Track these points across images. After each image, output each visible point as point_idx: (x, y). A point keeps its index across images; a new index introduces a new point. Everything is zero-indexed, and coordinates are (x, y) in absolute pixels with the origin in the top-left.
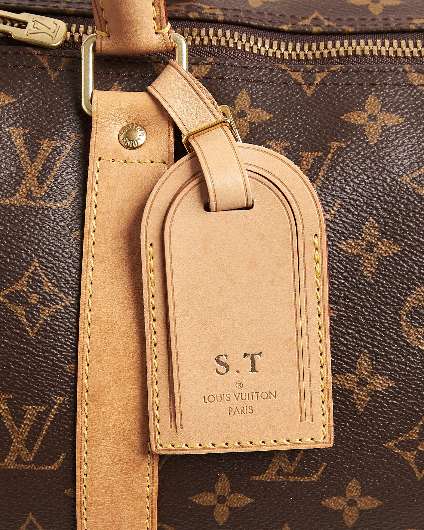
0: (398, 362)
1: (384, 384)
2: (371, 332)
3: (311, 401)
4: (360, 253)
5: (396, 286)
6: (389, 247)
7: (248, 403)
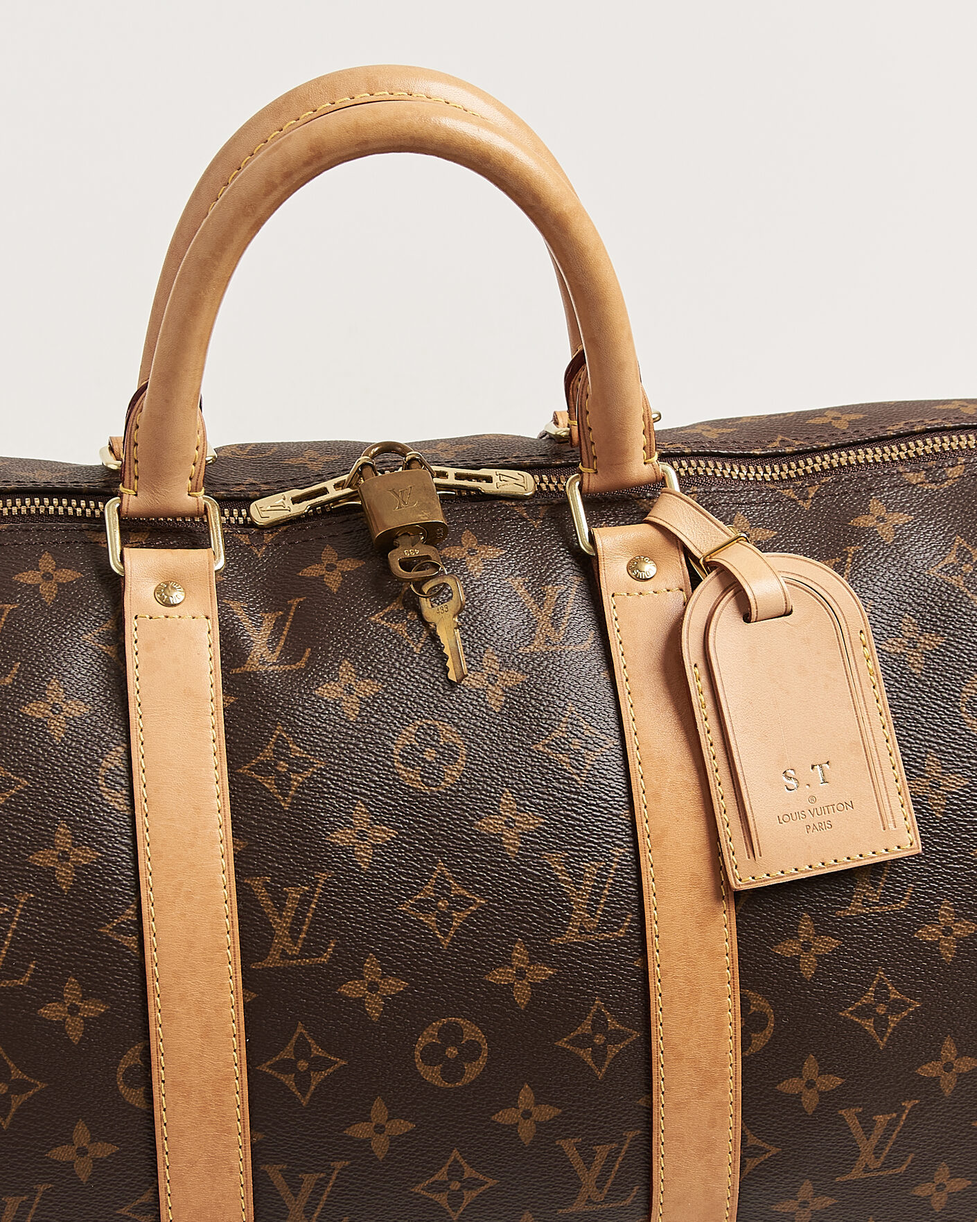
0: (967, 757)
1: (958, 784)
2: (933, 729)
3: (890, 806)
4: (904, 651)
5: (948, 678)
6: (932, 641)
7: (825, 818)
